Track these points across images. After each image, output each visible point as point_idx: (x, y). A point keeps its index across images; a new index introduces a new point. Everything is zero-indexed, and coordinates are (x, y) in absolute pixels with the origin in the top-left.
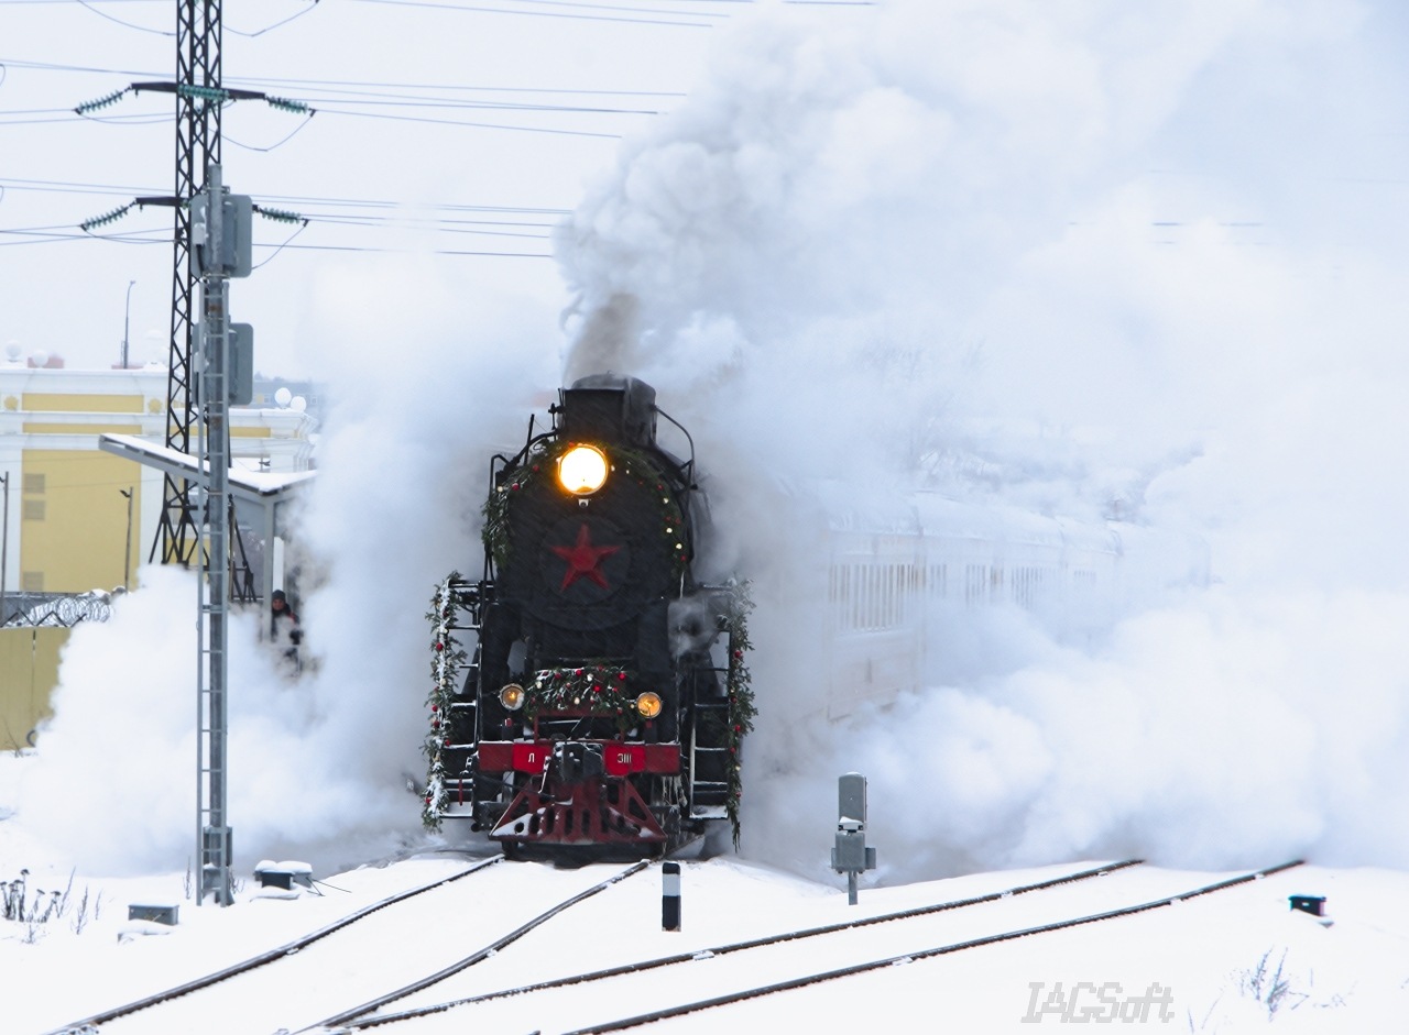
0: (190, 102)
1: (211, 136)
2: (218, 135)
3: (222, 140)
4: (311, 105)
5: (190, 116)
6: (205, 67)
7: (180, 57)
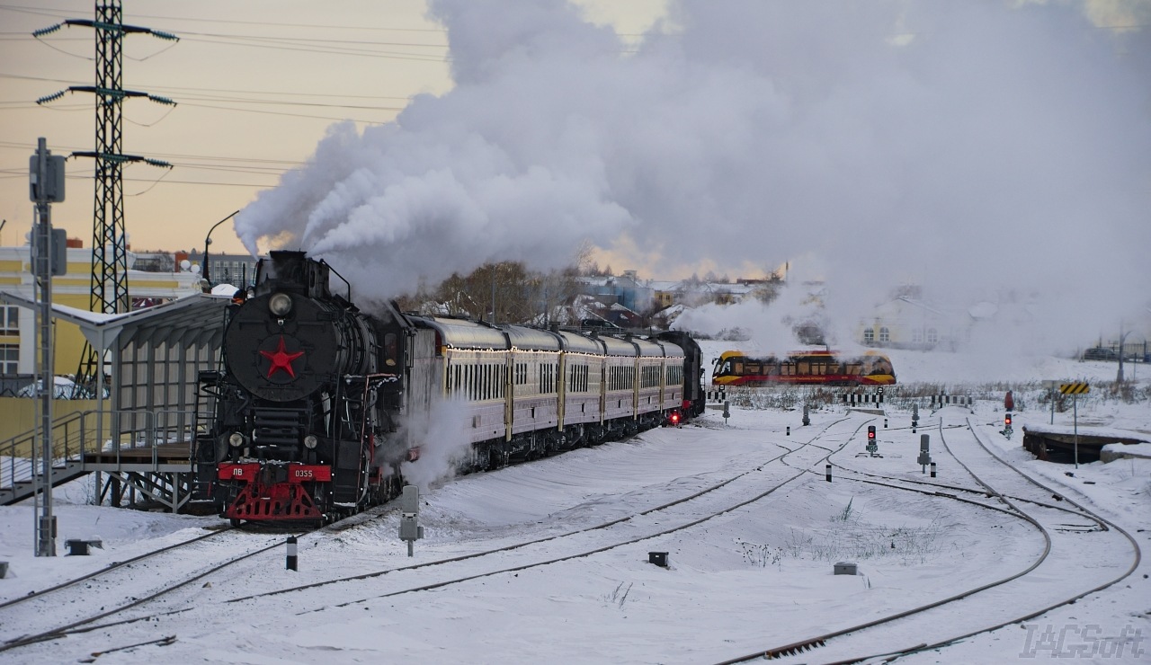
0: (104, 98)
1: (116, 117)
2: (120, 117)
3: (123, 119)
4: (174, 100)
5: (104, 105)
6: (112, 78)
7: (98, 72)
